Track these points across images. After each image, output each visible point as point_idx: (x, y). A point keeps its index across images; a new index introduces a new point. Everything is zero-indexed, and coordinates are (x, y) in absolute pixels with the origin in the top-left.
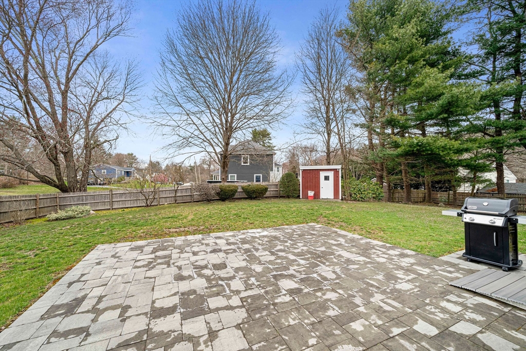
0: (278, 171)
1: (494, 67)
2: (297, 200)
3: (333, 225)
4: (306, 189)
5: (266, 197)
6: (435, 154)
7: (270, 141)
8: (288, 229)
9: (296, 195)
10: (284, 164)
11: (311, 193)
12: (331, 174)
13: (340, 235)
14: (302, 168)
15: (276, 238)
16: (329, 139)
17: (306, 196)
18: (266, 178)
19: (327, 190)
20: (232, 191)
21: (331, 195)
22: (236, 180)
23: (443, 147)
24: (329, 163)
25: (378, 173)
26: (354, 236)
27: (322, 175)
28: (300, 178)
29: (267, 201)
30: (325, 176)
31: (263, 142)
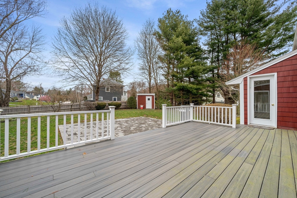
0: (125, 95)
1: (212, 56)
2: (135, 109)
3: (149, 117)
4: (139, 104)
5: (120, 109)
6: (188, 90)
7: (120, 78)
8: (132, 118)
9: (135, 107)
10: (128, 91)
11: (142, 106)
12: (151, 98)
13: (150, 119)
14: (138, 94)
15: (128, 121)
16: (150, 81)
17: (140, 108)
18: (119, 99)
19: (149, 105)
20: (103, 105)
21: (151, 107)
22: (102, 100)
23: (191, 88)
24: (150, 93)
25: (171, 97)
26: (155, 119)
27: (147, 98)
28: (137, 99)
29: (121, 110)
30: (148, 99)
31: (116, 79)
